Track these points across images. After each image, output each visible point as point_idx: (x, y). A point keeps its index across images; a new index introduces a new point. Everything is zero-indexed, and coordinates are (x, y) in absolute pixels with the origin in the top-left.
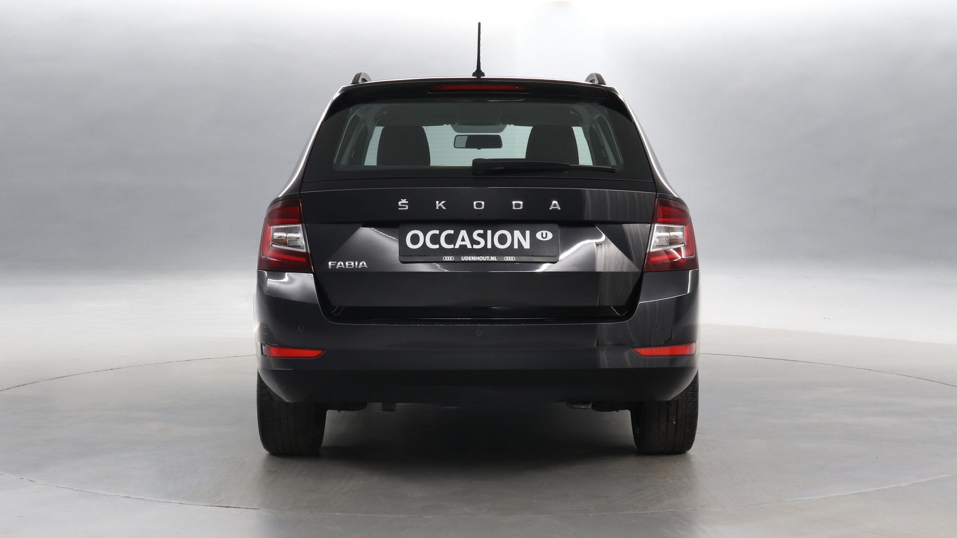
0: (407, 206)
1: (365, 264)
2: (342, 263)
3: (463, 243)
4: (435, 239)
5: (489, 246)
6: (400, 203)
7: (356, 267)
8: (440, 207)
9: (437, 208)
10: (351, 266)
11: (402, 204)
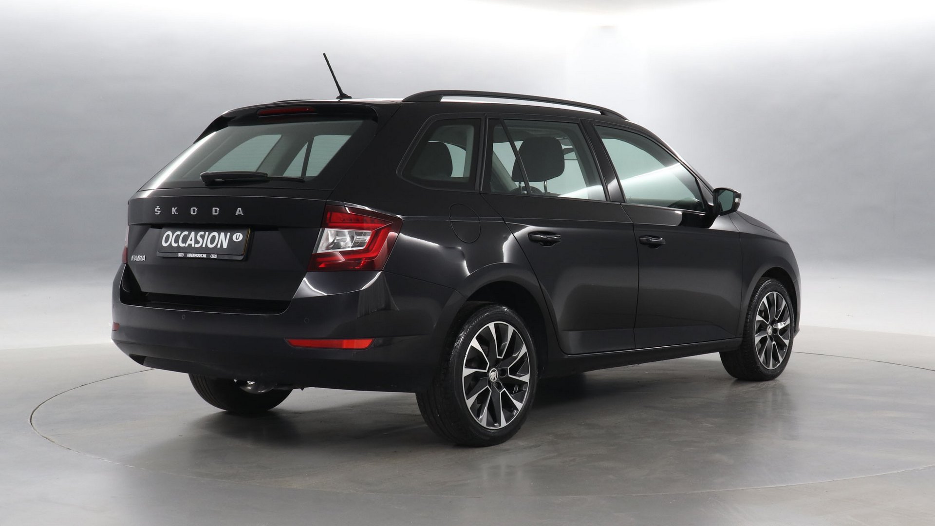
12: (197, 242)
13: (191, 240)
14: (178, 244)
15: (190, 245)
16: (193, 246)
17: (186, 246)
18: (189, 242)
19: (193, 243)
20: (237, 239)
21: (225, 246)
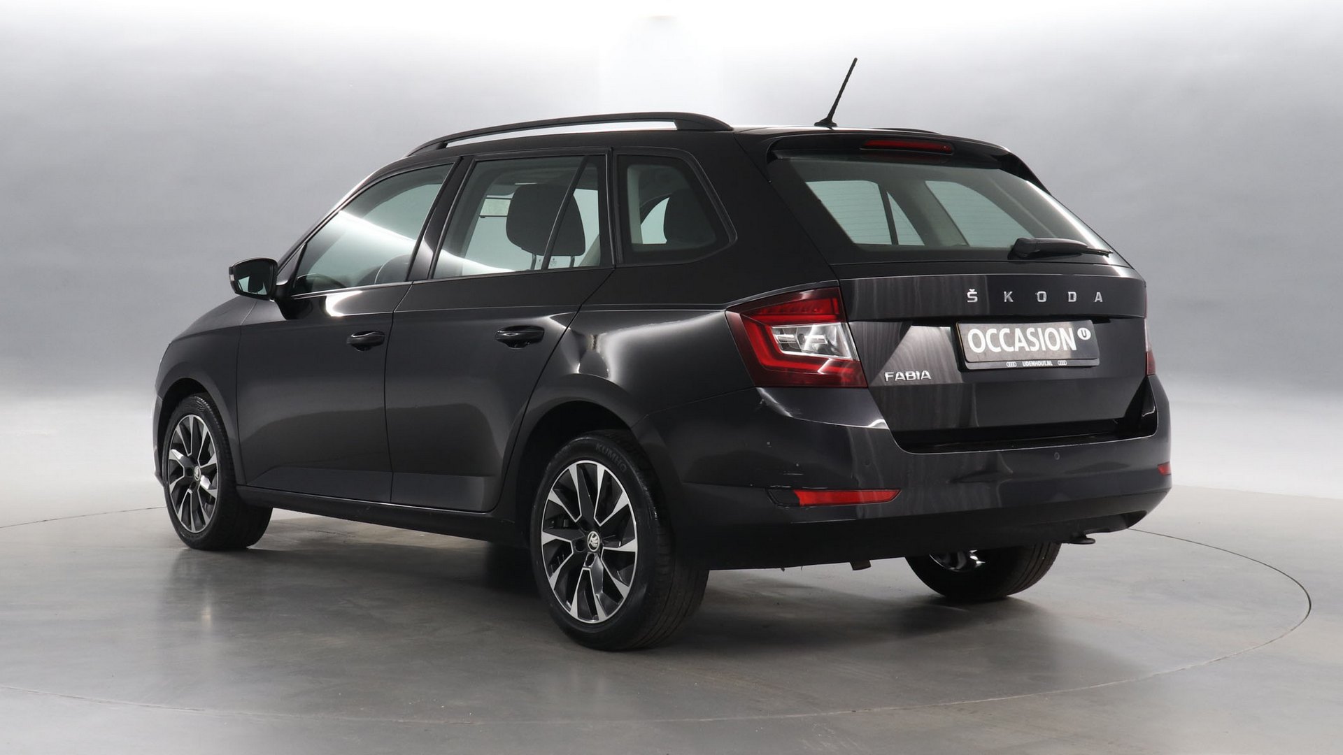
0: (976, 298)
1: (927, 373)
2: (902, 375)
3: (1022, 345)
4: (995, 339)
5: (1044, 349)
6: (969, 294)
7: (919, 378)
8: (1008, 300)
9: (1005, 301)
10: (912, 377)
11: (971, 295)
12: (1030, 343)
13: (1020, 341)
14: (1002, 348)
15: (1022, 348)
16: (1027, 349)
17: (1017, 349)
18: (1018, 345)
19: (1024, 344)
20: (1085, 337)
21: (1074, 348)
